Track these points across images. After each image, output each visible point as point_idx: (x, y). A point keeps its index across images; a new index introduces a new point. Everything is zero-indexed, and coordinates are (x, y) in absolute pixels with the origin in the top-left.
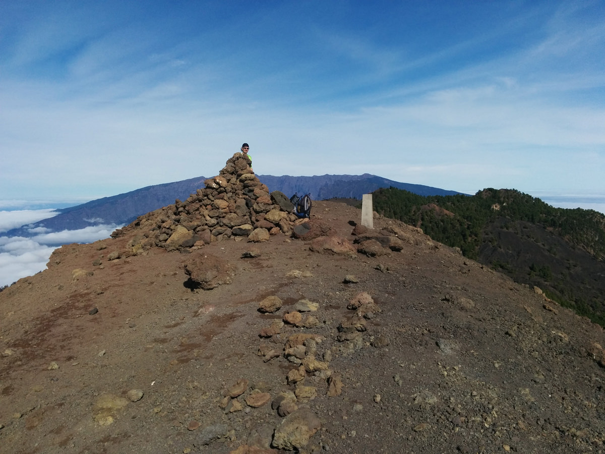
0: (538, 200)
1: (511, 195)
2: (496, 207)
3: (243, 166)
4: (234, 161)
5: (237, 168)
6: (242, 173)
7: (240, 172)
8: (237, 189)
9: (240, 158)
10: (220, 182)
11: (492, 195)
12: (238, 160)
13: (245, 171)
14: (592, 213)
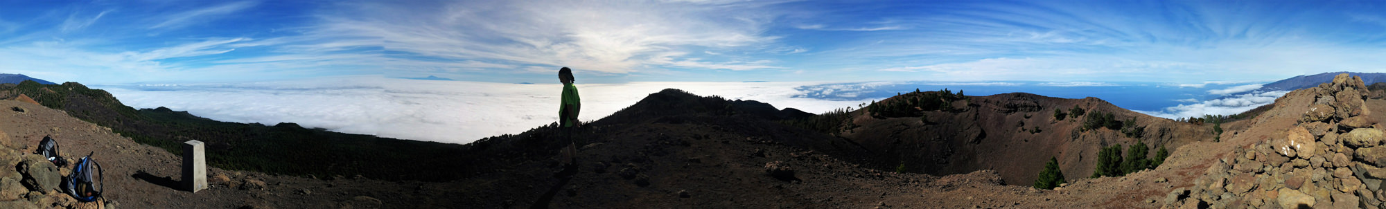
0: (85, 86)
1: (76, 84)
2: (70, 89)
3: (1354, 108)
4: (1335, 92)
5: (1340, 110)
6: (1351, 124)
7: (1347, 122)
8: (1338, 165)
9: (1347, 85)
10: (1299, 146)
11: (69, 84)
12: (1343, 89)
13: (1358, 119)
14: (102, 91)
